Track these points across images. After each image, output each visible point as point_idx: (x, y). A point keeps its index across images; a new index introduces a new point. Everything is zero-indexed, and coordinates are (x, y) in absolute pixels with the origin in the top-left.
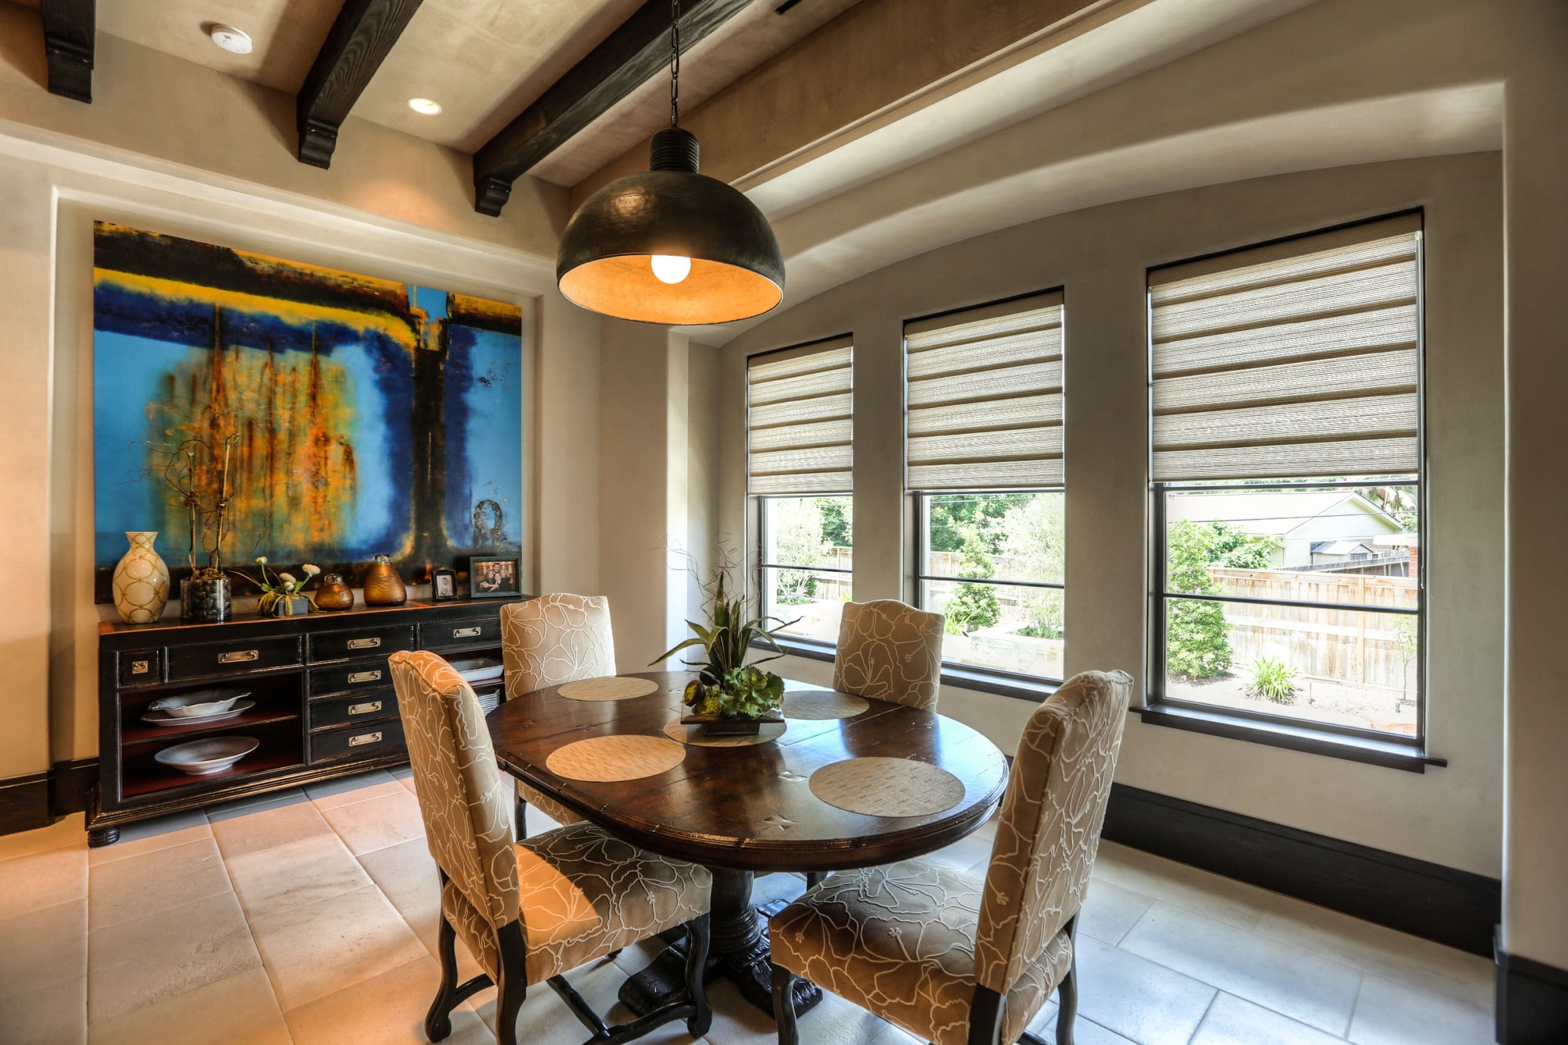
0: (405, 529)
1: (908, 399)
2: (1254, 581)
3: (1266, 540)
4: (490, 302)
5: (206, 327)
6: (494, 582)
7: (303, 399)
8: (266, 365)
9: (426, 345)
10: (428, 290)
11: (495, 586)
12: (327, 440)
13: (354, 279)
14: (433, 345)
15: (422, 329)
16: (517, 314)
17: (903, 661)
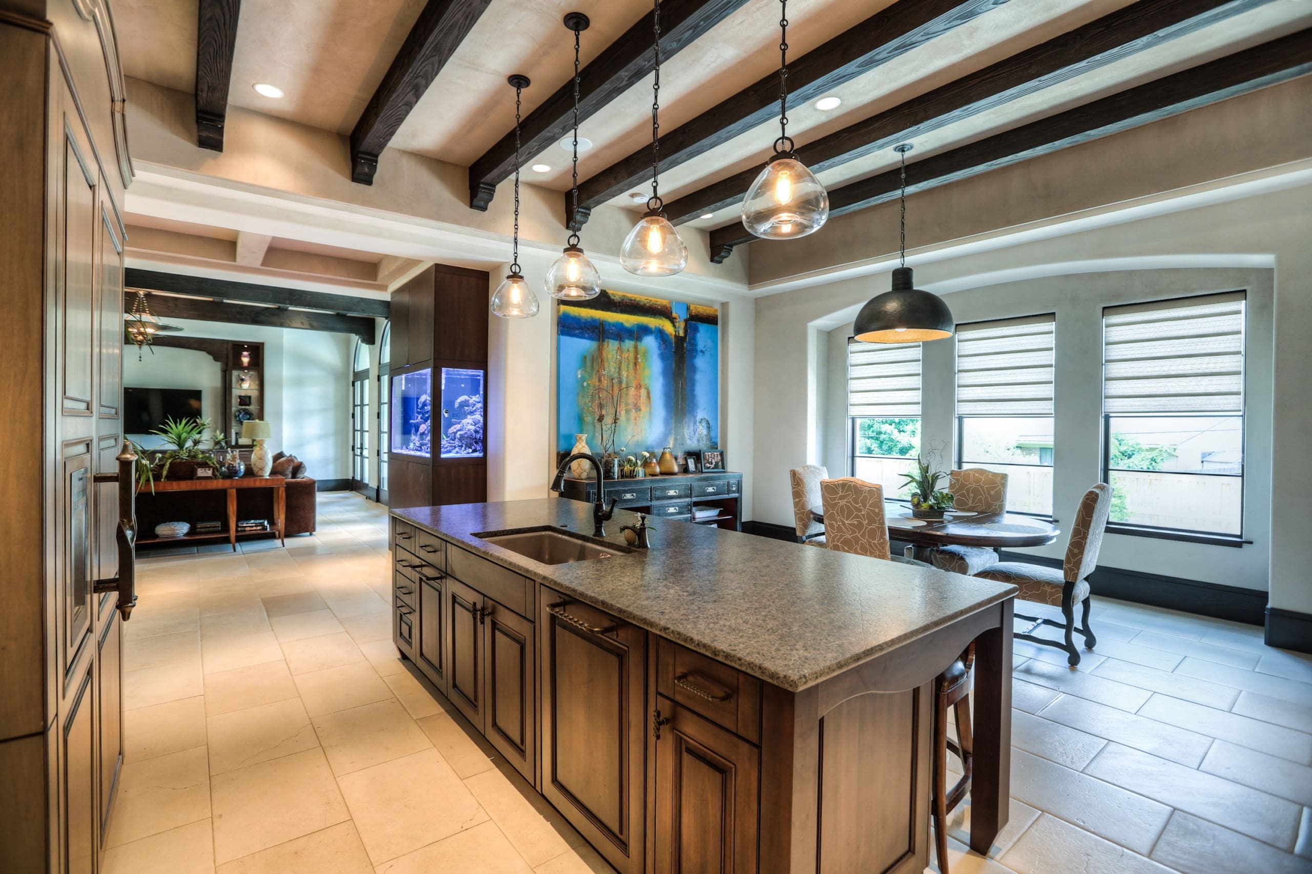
0: (671, 433)
1: (958, 367)
2: (1151, 480)
3: (1160, 449)
4: (705, 308)
5: (597, 330)
6: (712, 464)
7: (631, 365)
8: (618, 348)
9: (679, 334)
10: (679, 303)
11: (712, 466)
12: (640, 387)
13: (651, 301)
14: (682, 334)
15: (677, 325)
16: (716, 313)
17: (989, 494)
